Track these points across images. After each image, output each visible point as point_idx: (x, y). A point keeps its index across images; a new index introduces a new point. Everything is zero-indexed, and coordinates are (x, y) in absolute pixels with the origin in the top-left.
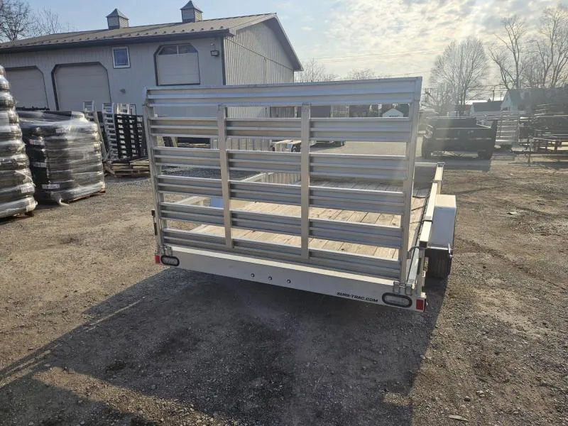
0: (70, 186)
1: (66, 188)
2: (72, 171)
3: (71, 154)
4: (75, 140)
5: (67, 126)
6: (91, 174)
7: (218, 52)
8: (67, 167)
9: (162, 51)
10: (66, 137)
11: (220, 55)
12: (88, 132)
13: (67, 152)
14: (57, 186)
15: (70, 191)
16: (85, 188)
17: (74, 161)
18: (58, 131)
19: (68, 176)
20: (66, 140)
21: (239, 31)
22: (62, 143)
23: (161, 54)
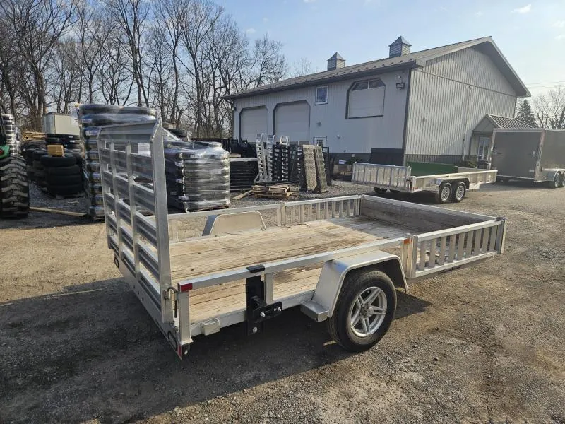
0: (196, 199)
1: (193, 201)
2: (199, 187)
3: (200, 174)
4: (206, 164)
5: (201, 154)
6: (216, 192)
7: (404, 84)
8: (196, 184)
9: (355, 87)
10: (197, 161)
11: (405, 87)
12: (218, 159)
13: (196, 173)
14: (187, 198)
15: (196, 203)
16: (209, 202)
17: (202, 181)
18: (192, 157)
19: (195, 191)
20: (197, 164)
21: (429, 63)
22: (194, 166)
23: (354, 89)
